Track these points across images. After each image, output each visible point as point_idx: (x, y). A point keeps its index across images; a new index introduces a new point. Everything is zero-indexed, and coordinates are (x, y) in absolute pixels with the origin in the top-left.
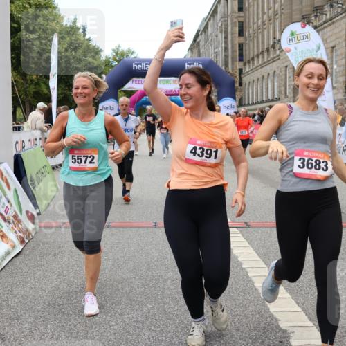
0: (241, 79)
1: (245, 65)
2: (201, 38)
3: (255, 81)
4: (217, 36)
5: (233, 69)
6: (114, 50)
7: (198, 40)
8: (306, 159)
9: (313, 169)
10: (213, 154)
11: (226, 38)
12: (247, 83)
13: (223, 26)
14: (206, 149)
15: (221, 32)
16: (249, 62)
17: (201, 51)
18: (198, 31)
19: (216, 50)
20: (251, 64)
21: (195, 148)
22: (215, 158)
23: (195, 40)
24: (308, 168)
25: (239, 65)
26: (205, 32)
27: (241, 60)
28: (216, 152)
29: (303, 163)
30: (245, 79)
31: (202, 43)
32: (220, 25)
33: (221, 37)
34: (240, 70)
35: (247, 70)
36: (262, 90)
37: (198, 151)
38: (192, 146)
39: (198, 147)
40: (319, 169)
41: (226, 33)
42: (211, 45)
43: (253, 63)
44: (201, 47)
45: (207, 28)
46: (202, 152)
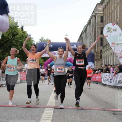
0: (101, 55)
1: (103, 48)
2: (84, 35)
3: (108, 56)
4: (90, 34)
5: (97, 50)
6: (40, 39)
7: (82, 36)
11: (95, 35)
12: (104, 56)
13: (93, 29)
15: (92, 32)
16: (105, 47)
17: (83, 41)
18: (82, 32)
19: (90, 41)
20: (106, 48)
23: (81, 36)
25: (100, 48)
26: (85, 32)
27: (101, 46)
30: (103, 55)
31: (84, 37)
32: (92, 28)
33: (92, 34)
34: (101, 51)
35: (104, 50)
36: (111, 60)
41: (95, 32)
42: (88, 38)
43: (107, 47)
44: (83, 39)
45: (86, 30)
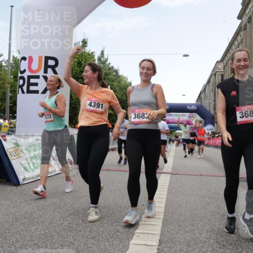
2: (203, 95)
4: (210, 94)
8: (137, 114)
9: (141, 118)
10: (101, 106)
11: (215, 95)
14: (97, 103)
15: (212, 92)
17: (202, 102)
18: (201, 91)
19: (210, 101)
21: (91, 103)
22: (102, 108)
23: (199, 96)
24: (138, 118)
26: (204, 92)
28: (102, 105)
29: (135, 116)
32: (211, 88)
37: (93, 104)
38: (89, 102)
39: (93, 102)
40: (144, 118)
41: (215, 92)
42: (207, 99)
46: (95, 105)
